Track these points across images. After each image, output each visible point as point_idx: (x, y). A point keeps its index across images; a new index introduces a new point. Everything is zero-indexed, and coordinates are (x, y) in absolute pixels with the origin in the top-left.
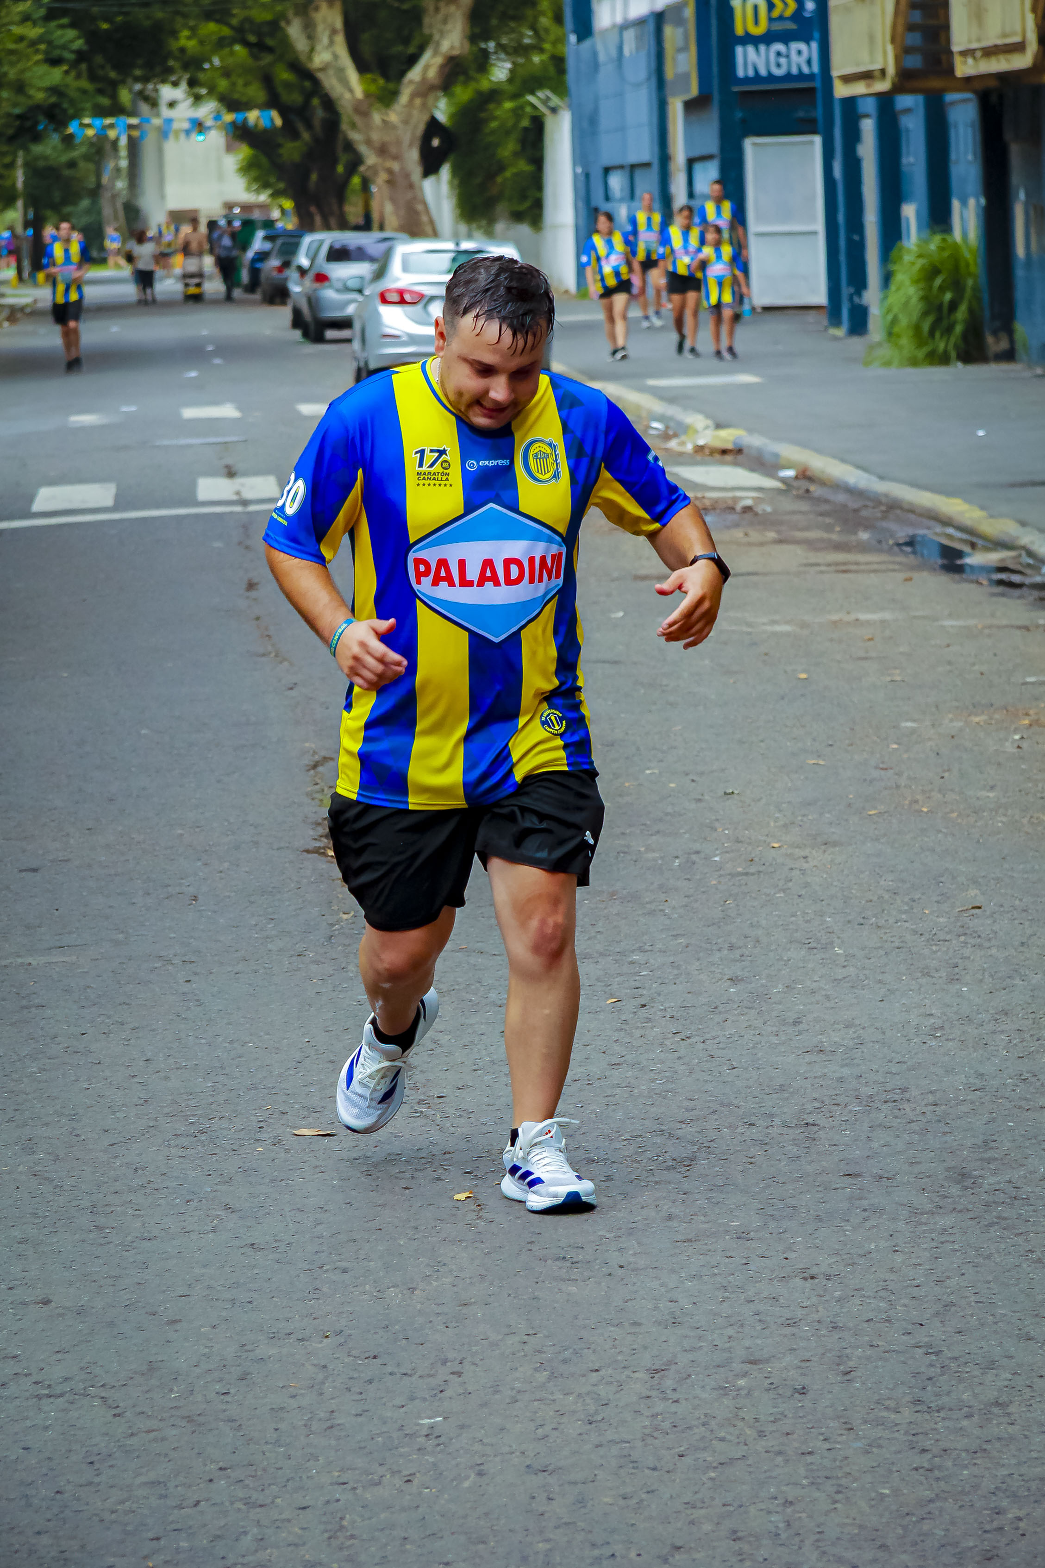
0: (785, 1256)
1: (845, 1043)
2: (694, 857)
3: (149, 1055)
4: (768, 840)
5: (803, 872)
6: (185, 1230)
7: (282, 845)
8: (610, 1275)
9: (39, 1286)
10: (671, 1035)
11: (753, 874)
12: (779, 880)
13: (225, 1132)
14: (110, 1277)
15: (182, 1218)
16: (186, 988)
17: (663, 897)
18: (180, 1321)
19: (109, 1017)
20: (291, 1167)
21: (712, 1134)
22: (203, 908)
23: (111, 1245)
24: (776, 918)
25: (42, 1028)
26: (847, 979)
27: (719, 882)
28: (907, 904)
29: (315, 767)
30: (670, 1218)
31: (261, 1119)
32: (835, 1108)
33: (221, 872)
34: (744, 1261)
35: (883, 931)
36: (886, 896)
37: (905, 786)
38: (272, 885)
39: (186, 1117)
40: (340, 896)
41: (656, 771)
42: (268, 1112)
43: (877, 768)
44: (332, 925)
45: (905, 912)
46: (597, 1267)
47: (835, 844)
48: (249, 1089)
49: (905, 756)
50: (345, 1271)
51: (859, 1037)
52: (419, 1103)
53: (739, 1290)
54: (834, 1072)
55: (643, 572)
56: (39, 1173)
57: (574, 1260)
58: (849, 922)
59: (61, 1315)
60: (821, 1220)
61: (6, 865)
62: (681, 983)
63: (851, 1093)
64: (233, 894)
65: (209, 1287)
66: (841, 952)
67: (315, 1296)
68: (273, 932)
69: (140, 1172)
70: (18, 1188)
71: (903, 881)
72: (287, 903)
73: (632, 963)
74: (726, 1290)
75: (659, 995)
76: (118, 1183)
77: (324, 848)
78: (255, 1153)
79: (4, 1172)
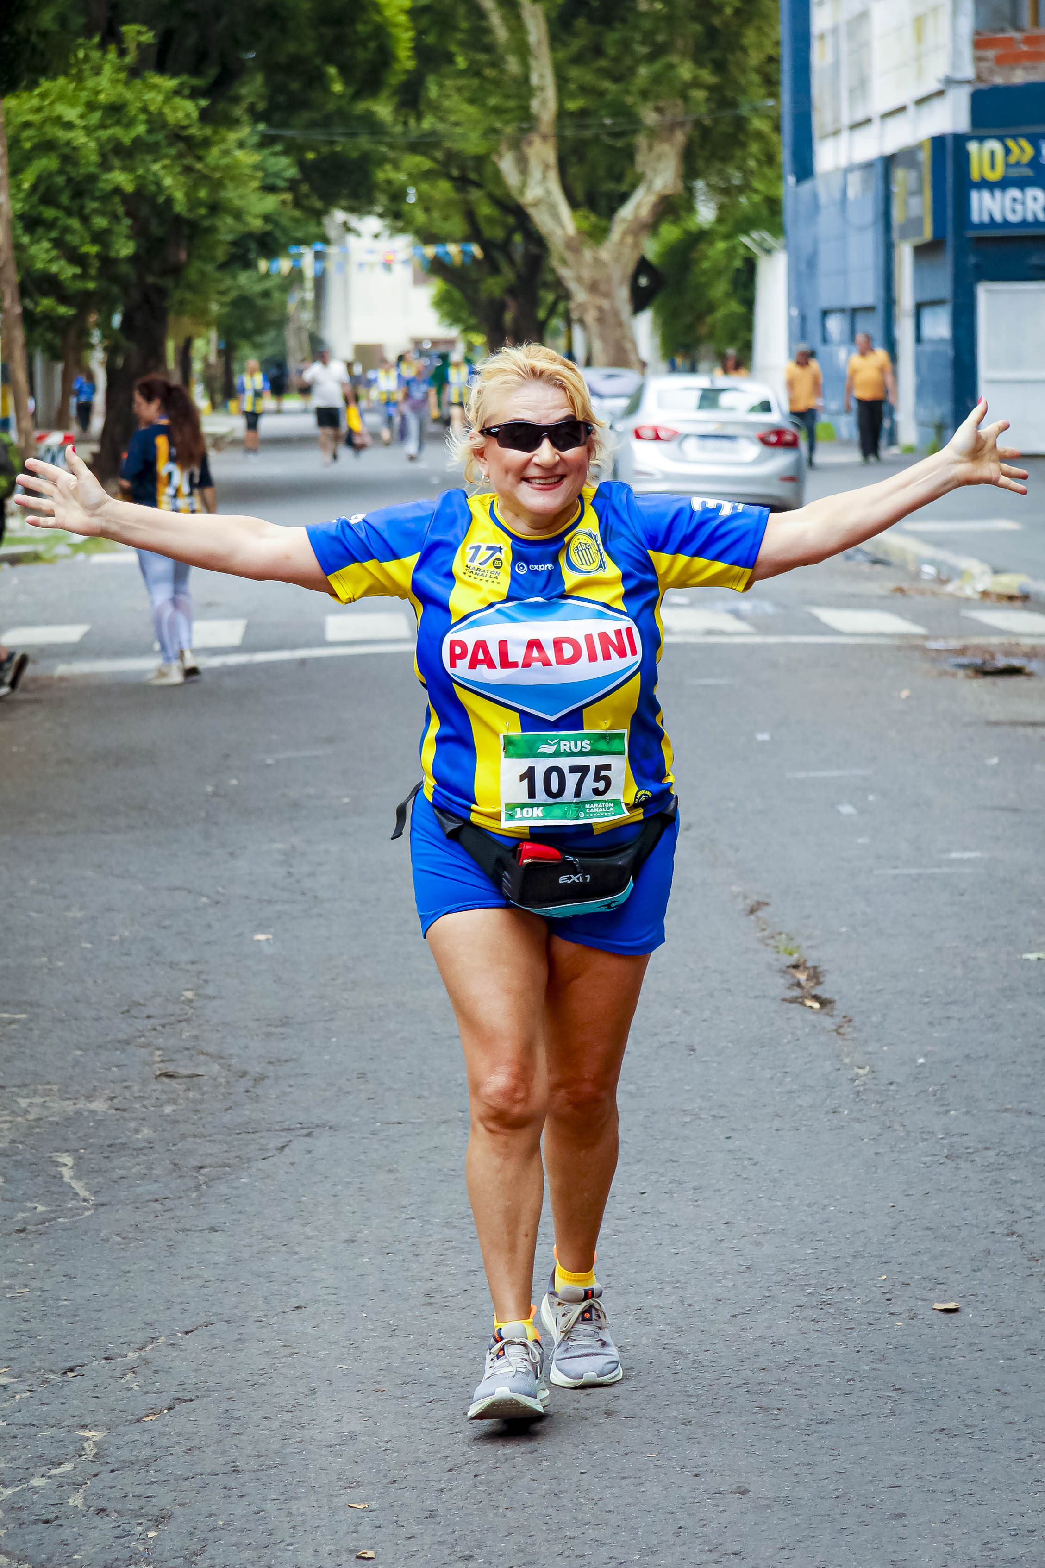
3: (727, 1217)
6: (862, 1413)
7: (758, 993)
9: (728, 1472)
13: (853, 1305)
14: (804, 1464)
15: (851, 1399)
16: (730, 1145)
18: (904, 1515)
20: (944, 1345)
22: (705, 1059)
23: (786, 1429)
29: (752, 911)
31: (883, 1290)
33: (705, 1021)
38: (769, 1036)
39: (802, 1287)
40: (846, 1049)
42: (889, 1283)
44: (853, 1080)
48: (854, 1257)
55: (993, 717)
56: (669, 1346)
59: (768, 1506)
64: (730, 1045)
65: (919, 1477)
68: (795, 1087)
69: (780, 1347)
70: (650, 1362)
72: (793, 1056)
76: (761, 1359)
77: (801, 997)
78: (897, 1328)
79: (628, 1344)
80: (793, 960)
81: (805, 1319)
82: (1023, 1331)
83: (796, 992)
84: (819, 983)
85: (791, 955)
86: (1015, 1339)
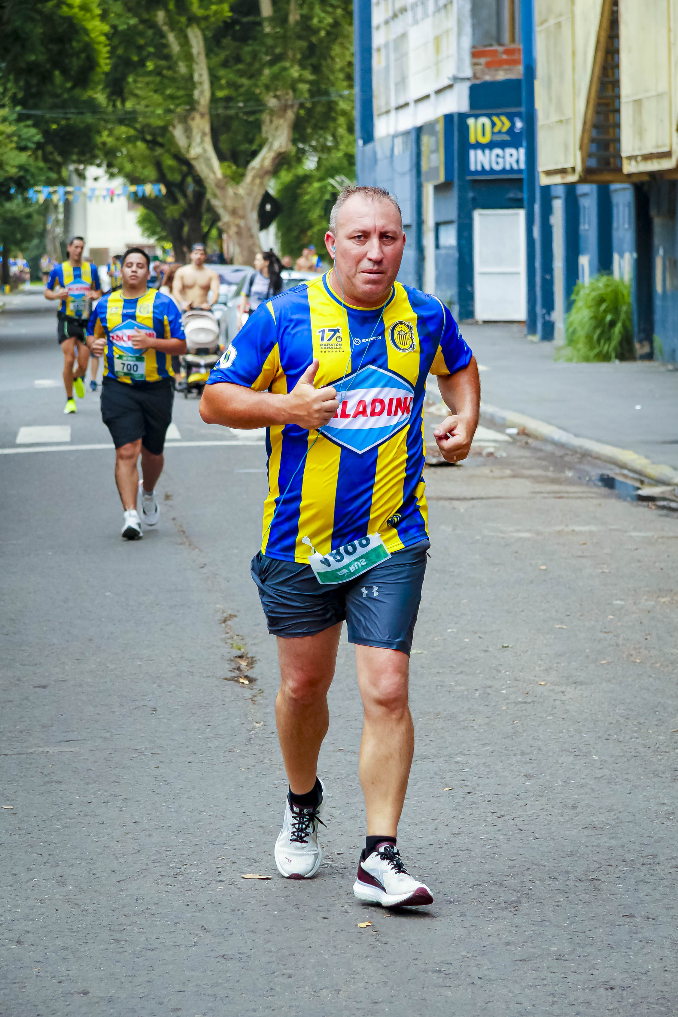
0: (591, 972)
1: (610, 822)
2: (488, 690)
3: (137, 818)
4: (537, 679)
5: (563, 702)
6: (176, 944)
7: (209, 674)
8: (473, 983)
9: (79, 981)
10: (490, 814)
11: (529, 703)
12: (547, 707)
13: (195, 875)
14: (129, 976)
15: (172, 935)
16: (156, 772)
17: (471, 717)
18: (180, 1009)
19: (106, 791)
20: (244, 901)
21: (529, 885)
22: (161, 716)
23: (126, 954)
24: (550, 734)
25: (61, 798)
26: (604, 778)
27: (508, 708)
28: (635, 726)
29: (225, 621)
30: (508, 943)
31: (219, 866)
32: (609, 868)
33: (170, 692)
34: (563, 976)
35: (623, 744)
36: (622, 720)
37: (622, 644)
38: (206, 702)
39: (168, 864)
40: (253, 711)
41: (455, 630)
42: (224, 861)
43: (601, 631)
44: (250, 731)
45: (636, 732)
46: (463, 978)
47: (581, 683)
48: (208, 844)
49: (619, 624)
50: (290, 976)
51: (618, 818)
53: (563, 996)
54: (605, 843)
56: (71, 900)
57: (447, 972)
58: (599, 737)
59: (97, 1003)
60: (612, 948)
61: (24, 683)
62: (492, 777)
63: (619, 857)
64: (180, 707)
65: (198, 986)
66: (597, 758)
67: (272, 994)
68: (211, 735)
69: (140, 901)
70: (57, 910)
71: (632, 710)
72: (217, 715)
73: (457, 762)
74: (554, 997)
75: (478, 785)
76: (126, 909)
77: (237, 677)
78: (218, 890)
79: (46, 898)
80: (239, 653)
81: (162, 884)
83: (237, 673)
84: (251, 668)
85: (240, 649)
86: (290, 898)
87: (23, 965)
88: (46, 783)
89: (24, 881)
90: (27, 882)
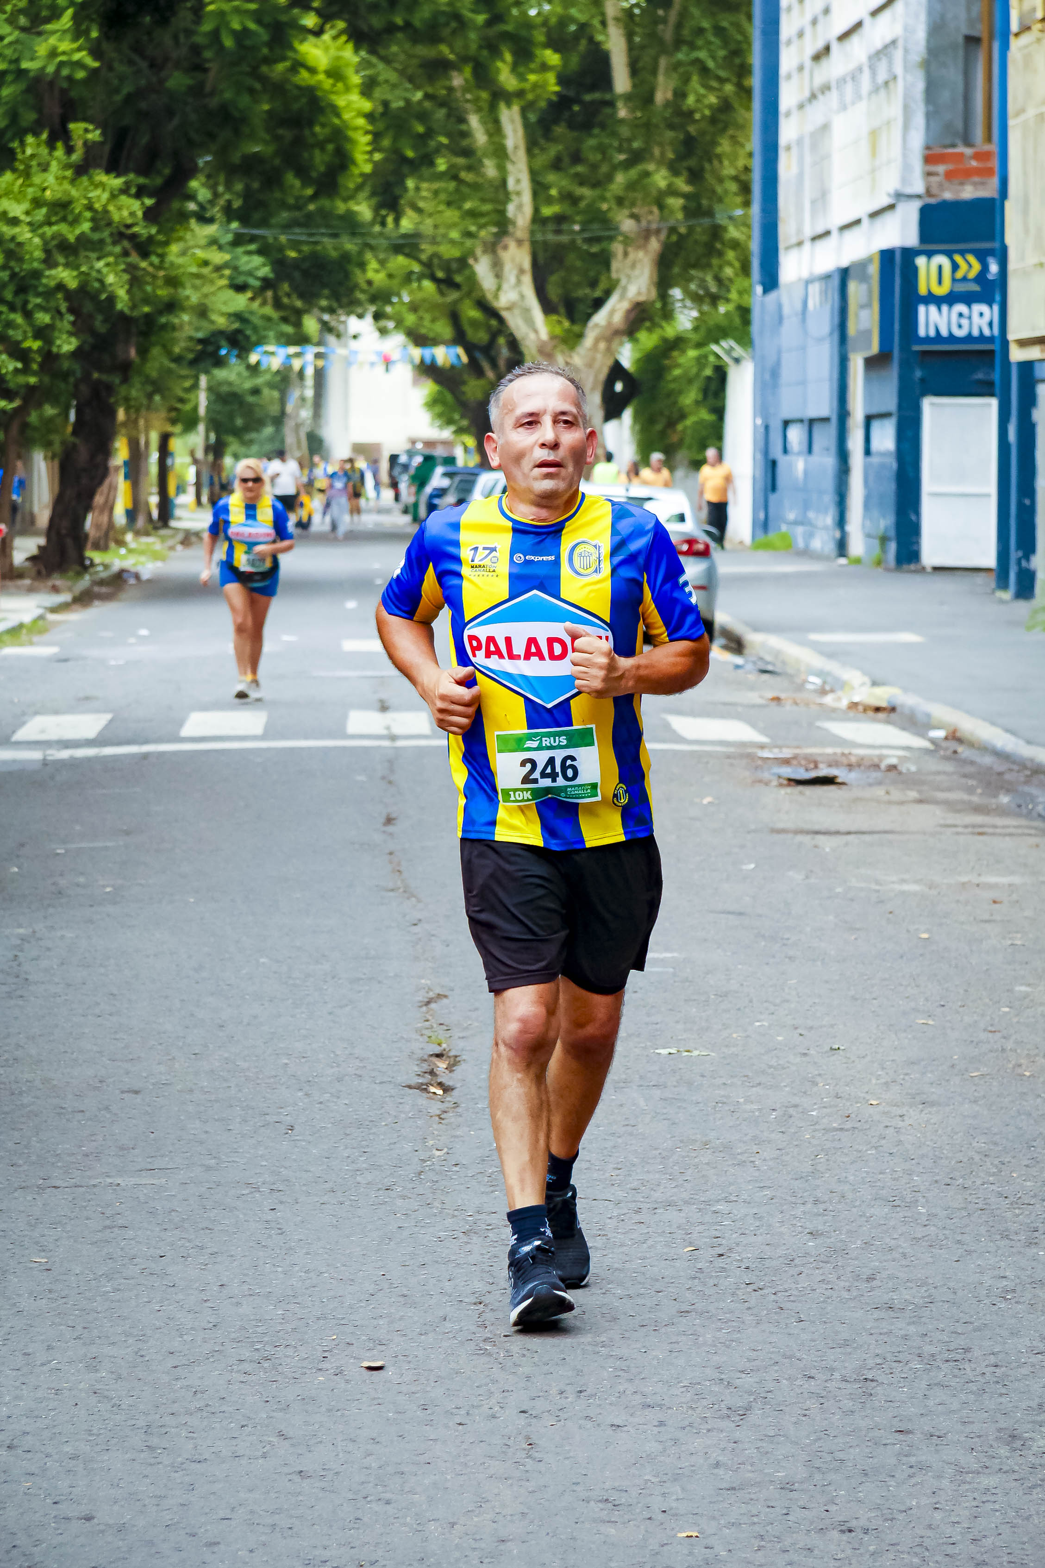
0: (826, 1508)
1: (916, 1301)
2: (791, 1111)
3: (225, 1280)
4: (868, 1097)
5: (898, 1130)
6: (237, 1454)
7: (385, 1079)
8: (650, 1519)
9: (85, 1501)
10: (744, 1286)
11: (847, 1130)
12: (872, 1137)
13: (288, 1360)
14: (156, 1497)
15: (234, 1442)
16: (270, 1216)
17: (755, 1149)
18: (219, 1543)
19: (189, 1241)
20: (349, 1398)
21: (770, 1385)
22: (298, 1138)
23: (160, 1466)
24: (865, 1175)
25: (122, 1249)
26: (926, 1238)
27: (813, 1137)
28: (996, 1167)
29: (428, 1003)
30: (717, 1465)
31: (325, 1348)
32: (896, 1364)
33: (321, 1103)
34: (785, 1511)
35: (969, 1192)
36: (977, 1158)
37: (1011, 1049)
38: (370, 1119)
39: (253, 1344)
40: (436, 1132)
41: (766, 1024)
42: (334, 1343)
43: (985, 1030)
44: (424, 1161)
45: (994, 1174)
46: (638, 1510)
47: (933, 1104)
48: (318, 1319)
49: (1015, 1020)
50: (388, 1502)
51: (930, 1296)
52: (485, 1340)
53: (776, 1539)
54: (901, 1329)
55: (780, 825)
56: (100, 1391)
57: (616, 1503)
58: (936, 1182)
59: (102, 1532)
60: (866, 1475)
61: (108, 1086)
62: (761, 1235)
63: (914, 1350)
64: (330, 1125)
65: (252, 1512)
66: (924, 1211)
67: (356, 1526)
68: (364, 1165)
69: (199, 1395)
70: (77, 1404)
71: (996, 1144)
72: (382, 1137)
73: (716, 1212)
74: (763, 1540)
75: (738, 1245)
76: (176, 1405)
77: (426, 1084)
78: (316, 1382)
79: (65, 1388)
80: (438, 1050)
81: (239, 1371)
82: (428, 1389)
83: (427, 1078)
84: (451, 1071)
85: (439, 1045)
86: (417, 1395)
87: (8, 1479)
88: (106, 1227)
89: (39, 1363)
90: (43, 1365)
